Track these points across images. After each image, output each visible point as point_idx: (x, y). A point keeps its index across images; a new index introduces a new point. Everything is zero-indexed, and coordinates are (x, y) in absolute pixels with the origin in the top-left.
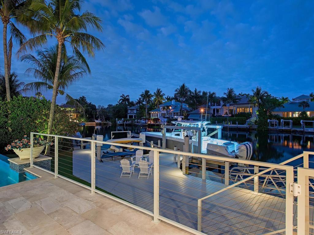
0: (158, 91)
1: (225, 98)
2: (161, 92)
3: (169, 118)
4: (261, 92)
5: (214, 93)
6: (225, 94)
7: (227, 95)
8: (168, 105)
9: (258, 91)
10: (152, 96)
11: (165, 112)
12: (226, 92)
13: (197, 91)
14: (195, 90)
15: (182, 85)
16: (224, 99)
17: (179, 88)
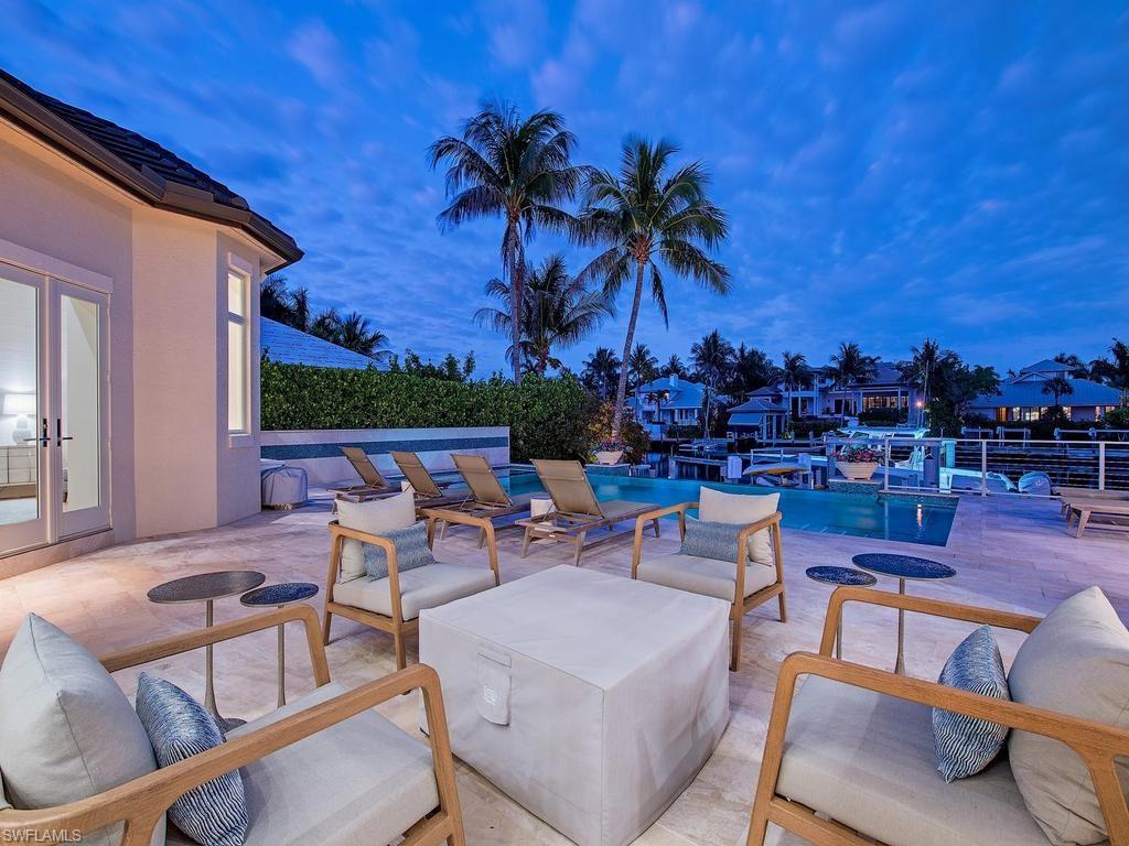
0: (640, 351)
1: (834, 369)
2: (648, 352)
3: (664, 423)
4: (938, 352)
5: (798, 357)
6: (834, 358)
7: (840, 362)
8: (662, 389)
9: (929, 352)
10: (619, 364)
11: (653, 407)
12: (837, 353)
13: (747, 350)
14: (740, 347)
15: (710, 333)
16: (829, 373)
17: (701, 342)
